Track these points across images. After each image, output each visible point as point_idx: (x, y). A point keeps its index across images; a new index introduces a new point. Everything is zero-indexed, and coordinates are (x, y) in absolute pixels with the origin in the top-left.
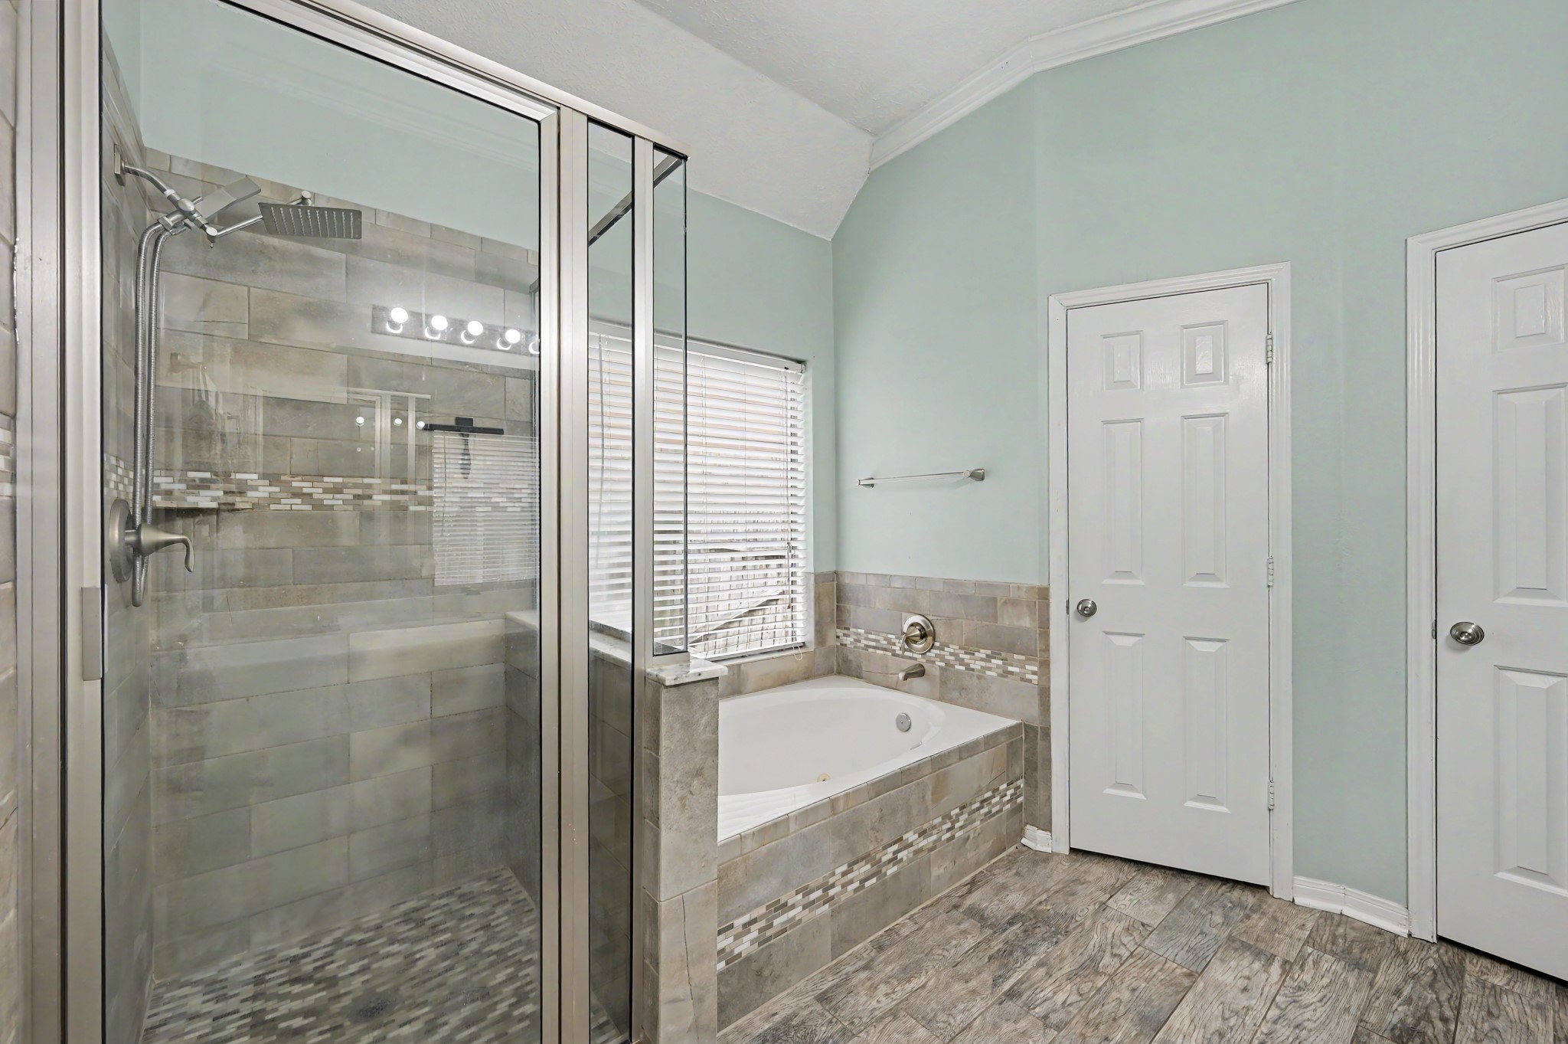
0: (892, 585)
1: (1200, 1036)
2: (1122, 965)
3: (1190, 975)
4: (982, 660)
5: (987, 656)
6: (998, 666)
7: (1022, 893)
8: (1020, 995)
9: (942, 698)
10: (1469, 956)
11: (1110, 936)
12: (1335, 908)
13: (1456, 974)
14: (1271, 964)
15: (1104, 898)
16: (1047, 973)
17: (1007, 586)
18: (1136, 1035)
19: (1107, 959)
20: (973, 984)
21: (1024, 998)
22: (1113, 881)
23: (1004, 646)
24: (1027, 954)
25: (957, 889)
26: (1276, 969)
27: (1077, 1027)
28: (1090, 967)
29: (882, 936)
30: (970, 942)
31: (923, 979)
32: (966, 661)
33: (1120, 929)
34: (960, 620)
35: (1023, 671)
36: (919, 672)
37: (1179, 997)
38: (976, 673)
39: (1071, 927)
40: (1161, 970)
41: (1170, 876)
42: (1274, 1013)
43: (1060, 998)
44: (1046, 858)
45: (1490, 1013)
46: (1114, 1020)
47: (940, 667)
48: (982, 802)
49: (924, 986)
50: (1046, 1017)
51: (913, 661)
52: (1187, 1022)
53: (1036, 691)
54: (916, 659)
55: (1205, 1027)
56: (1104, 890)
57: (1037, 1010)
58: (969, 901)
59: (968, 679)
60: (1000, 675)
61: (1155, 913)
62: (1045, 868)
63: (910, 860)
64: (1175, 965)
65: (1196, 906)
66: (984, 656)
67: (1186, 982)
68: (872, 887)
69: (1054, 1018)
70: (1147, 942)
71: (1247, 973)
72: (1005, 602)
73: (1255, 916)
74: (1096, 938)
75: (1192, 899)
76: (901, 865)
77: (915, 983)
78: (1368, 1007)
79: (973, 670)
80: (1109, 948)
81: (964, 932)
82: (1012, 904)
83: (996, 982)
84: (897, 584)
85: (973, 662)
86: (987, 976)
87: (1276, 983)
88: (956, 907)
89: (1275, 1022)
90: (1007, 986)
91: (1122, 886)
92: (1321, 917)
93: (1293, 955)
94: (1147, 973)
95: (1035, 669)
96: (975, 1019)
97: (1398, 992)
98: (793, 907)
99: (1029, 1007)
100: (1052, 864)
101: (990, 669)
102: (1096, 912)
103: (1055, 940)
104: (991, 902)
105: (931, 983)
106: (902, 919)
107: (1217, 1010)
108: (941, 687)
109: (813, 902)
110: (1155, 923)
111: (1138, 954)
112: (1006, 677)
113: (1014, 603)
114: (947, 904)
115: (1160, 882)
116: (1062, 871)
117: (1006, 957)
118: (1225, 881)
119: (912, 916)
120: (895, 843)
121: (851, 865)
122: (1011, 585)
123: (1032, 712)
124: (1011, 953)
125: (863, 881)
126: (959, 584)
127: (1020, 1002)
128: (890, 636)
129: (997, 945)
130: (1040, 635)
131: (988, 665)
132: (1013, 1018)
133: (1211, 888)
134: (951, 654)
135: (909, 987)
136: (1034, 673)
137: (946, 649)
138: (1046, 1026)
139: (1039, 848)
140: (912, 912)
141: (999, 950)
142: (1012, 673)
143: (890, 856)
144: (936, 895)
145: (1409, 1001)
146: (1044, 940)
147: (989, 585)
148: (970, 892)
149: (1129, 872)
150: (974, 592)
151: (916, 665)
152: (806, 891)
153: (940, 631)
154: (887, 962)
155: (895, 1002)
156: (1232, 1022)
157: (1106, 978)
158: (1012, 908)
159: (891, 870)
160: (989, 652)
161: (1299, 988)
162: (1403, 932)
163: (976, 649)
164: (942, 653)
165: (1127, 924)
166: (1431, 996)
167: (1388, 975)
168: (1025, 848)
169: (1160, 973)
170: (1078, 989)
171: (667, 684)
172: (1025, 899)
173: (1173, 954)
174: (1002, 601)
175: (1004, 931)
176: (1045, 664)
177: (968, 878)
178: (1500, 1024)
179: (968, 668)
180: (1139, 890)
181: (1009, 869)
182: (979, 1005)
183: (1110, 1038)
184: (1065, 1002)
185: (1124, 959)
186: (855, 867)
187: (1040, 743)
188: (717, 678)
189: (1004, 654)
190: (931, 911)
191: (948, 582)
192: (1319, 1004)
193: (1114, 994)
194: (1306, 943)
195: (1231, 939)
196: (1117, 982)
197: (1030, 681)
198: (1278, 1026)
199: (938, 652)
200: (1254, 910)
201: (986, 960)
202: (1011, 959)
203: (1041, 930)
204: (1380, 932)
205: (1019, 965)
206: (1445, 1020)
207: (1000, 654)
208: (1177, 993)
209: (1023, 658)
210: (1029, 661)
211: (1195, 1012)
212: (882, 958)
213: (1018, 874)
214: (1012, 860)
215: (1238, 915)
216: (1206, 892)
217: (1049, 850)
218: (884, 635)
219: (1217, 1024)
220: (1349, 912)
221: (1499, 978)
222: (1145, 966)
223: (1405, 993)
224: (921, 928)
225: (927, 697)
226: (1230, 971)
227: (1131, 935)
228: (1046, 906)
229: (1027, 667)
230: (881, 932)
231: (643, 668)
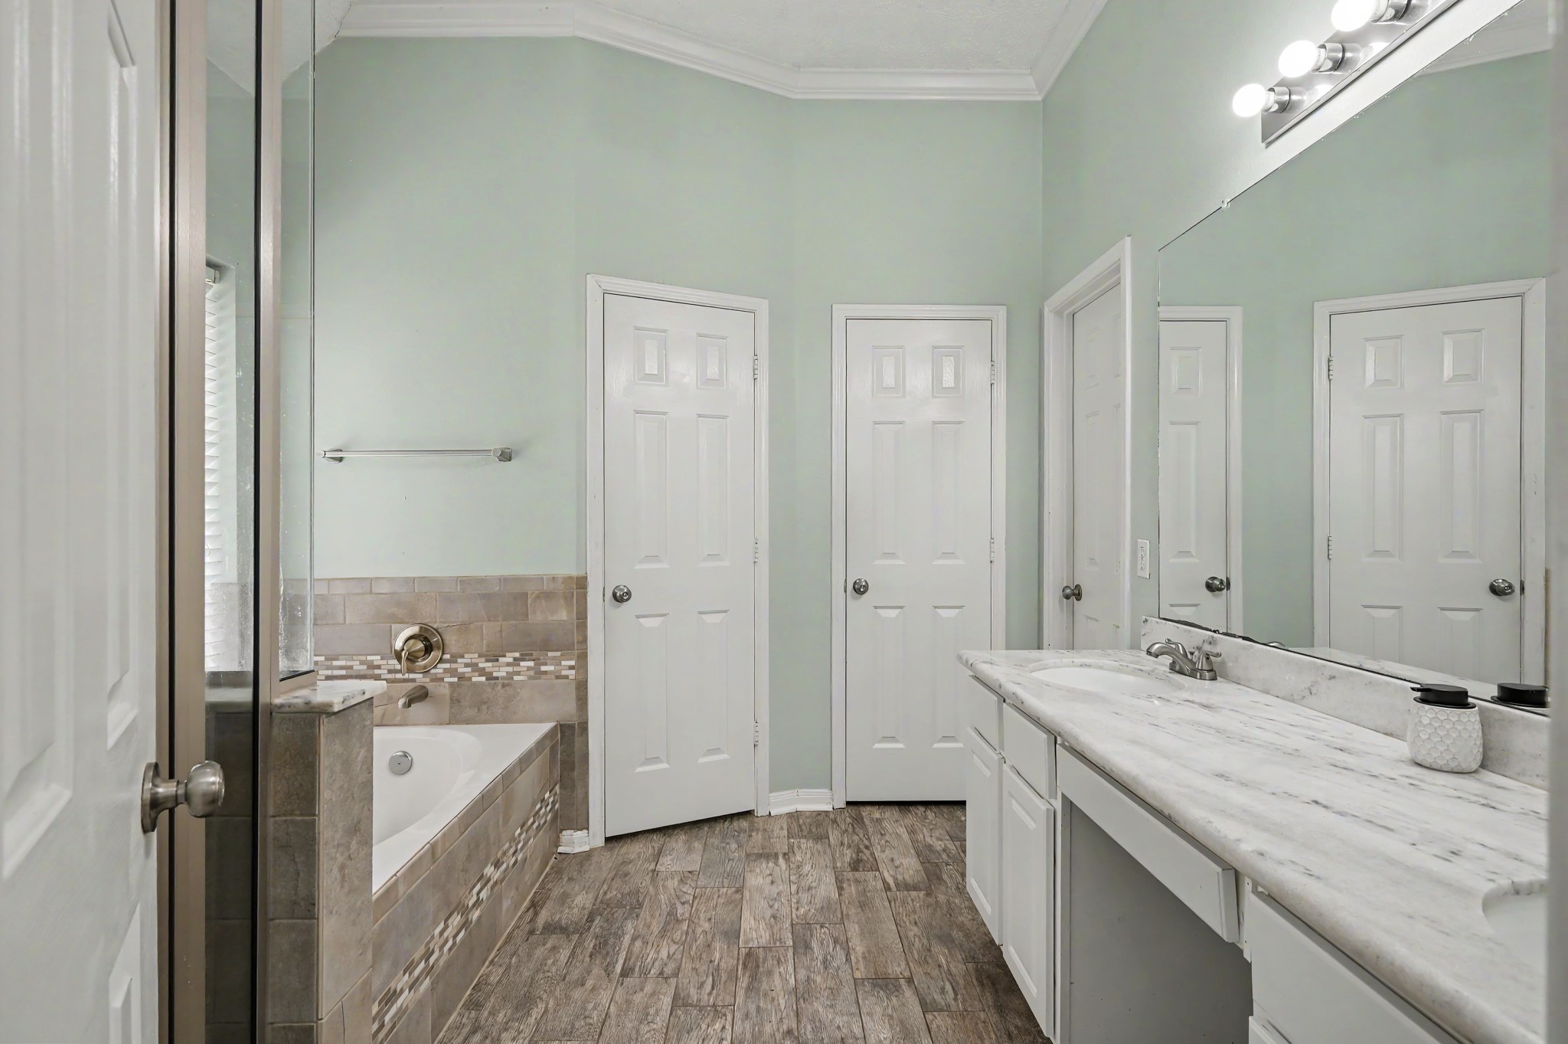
0: (374, 590)
1: (764, 925)
2: (692, 907)
3: (737, 892)
4: (508, 664)
5: (515, 659)
6: (529, 669)
7: (584, 892)
8: (632, 969)
9: (454, 720)
10: (862, 808)
11: (673, 892)
12: (791, 809)
13: (859, 820)
14: (778, 859)
15: (652, 867)
16: (643, 943)
17: (541, 579)
18: (728, 947)
19: (680, 910)
20: (590, 983)
21: (637, 969)
22: (650, 851)
23: (536, 646)
24: (619, 937)
25: (521, 917)
26: (781, 861)
27: (687, 966)
28: (672, 918)
29: (471, 994)
30: (564, 955)
31: (541, 1006)
32: (487, 670)
33: (676, 883)
34: (479, 623)
35: (558, 668)
36: (419, 696)
37: (739, 907)
38: (500, 681)
39: (641, 899)
40: (719, 897)
41: (689, 831)
42: (794, 888)
43: (664, 954)
44: (587, 855)
45: (882, 834)
46: (709, 946)
47: (451, 684)
48: (534, 816)
49: (546, 1011)
50: (662, 973)
51: (410, 684)
52: (752, 922)
53: (573, 686)
54: (413, 680)
55: (763, 918)
56: (647, 860)
57: (652, 972)
58: (541, 921)
59: (489, 690)
60: (530, 678)
61: (694, 861)
62: (590, 864)
63: (488, 898)
64: (726, 889)
65: (716, 843)
66: (511, 660)
67: (738, 896)
68: (463, 941)
69: (668, 970)
70: (699, 883)
71: (768, 872)
72: (538, 597)
73: (754, 834)
74: (663, 897)
75: (711, 840)
76: (483, 906)
77: (536, 1013)
78: (834, 860)
79: (497, 678)
80: (676, 901)
81: (554, 949)
82: (582, 906)
83: (608, 972)
84: (385, 588)
85: (497, 669)
86: (597, 971)
87: (786, 870)
88: (532, 932)
89: (798, 893)
90: (619, 968)
91: (660, 853)
92: (788, 818)
93: (785, 849)
94: (712, 904)
95: (573, 663)
96: (609, 1008)
97: (842, 844)
98: (402, 991)
99: (645, 973)
100: (595, 859)
101: (518, 673)
102: (653, 880)
103: (634, 915)
104: (562, 912)
105: (551, 1005)
106: (483, 969)
107: (764, 904)
108: (451, 708)
109: (418, 978)
110: (697, 867)
111: (698, 893)
112: (539, 678)
113: (548, 596)
114: (520, 934)
115: (683, 837)
116: (608, 861)
117: (603, 947)
118: (724, 818)
119: (492, 962)
120: (478, 881)
121: (446, 921)
122: (545, 577)
123: (567, 709)
124: (606, 943)
125: (455, 937)
126: (481, 581)
127: (636, 974)
128: (369, 658)
129: (590, 944)
130: (577, 626)
131: (516, 669)
132: (638, 988)
133: (718, 827)
134: (467, 665)
135: (532, 1020)
136: (571, 668)
137: (459, 660)
138: (666, 978)
139: (577, 850)
140: (490, 958)
141: (595, 945)
142: (545, 672)
143: (474, 898)
144: (505, 931)
145: (849, 847)
146: (626, 919)
147: (518, 580)
148: (536, 914)
149: (657, 841)
150: (498, 588)
151: (416, 687)
152: (409, 968)
153: (452, 640)
154: (493, 1013)
155: (527, 1039)
156: (776, 907)
157: (687, 921)
158: (584, 908)
159: (475, 915)
160: (517, 655)
161: (798, 867)
162: (829, 808)
163: (502, 653)
164: (454, 666)
165: (679, 878)
166: (856, 838)
167: (834, 836)
168: (563, 856)
169: (719, 900)
170: (673, 940)
171: (336, 709)
172: (591, 896)
173: (721, 883)
174: (534, 595)
175: (589, 928)
176: (583, 658)
177: (526, 903)
178: (887, 837)
179: (490, 677)
180: (673, 849)
181: (561, 878)
182: (604, 997)
183: (713, 959)
184: (669, 955)
185: (691, 902)
186: (450, 921)
187: (578, 740)
188: (372, 698)
189: (535, 654)
190: (509, 949)
191: (464, 581)
192: (812, 871)
193: (699, 930)
194: (789, 838)
195: (748, 855)
196: (696, 921)
197: (567, 677)
198: (800, 894)
199: (447, 666)
200: (751, 831)
201: (588, 959)
202: (609, 946)
203: (619, 913)
204: (819, 813)
205: (617, 948)
206: (867, 847)
207: (532, 655)
208: (736, 906)
209: (558, 654)
210: (564, 657)
211: (753, 912)
212: (486, 1013)
213: (570, 879)
214: (558, 871)
215: (743, 837)
216: (717, 832)
217: (587, 848)
218: (363, 658)
219: (769, 913)
220: (801, 807)
221: (876, 813)
222: (708, 900)
223: (846, 843)
224: (509, 967)
225: (433, 724)
226: (759, 877)
227: (686, 883)
228: (611, 893)
229: (563, 663)
230: (468, 992)
231: (269, 700)
